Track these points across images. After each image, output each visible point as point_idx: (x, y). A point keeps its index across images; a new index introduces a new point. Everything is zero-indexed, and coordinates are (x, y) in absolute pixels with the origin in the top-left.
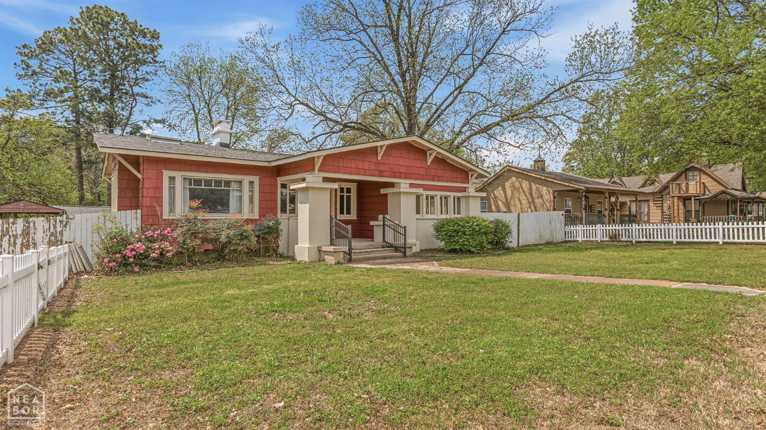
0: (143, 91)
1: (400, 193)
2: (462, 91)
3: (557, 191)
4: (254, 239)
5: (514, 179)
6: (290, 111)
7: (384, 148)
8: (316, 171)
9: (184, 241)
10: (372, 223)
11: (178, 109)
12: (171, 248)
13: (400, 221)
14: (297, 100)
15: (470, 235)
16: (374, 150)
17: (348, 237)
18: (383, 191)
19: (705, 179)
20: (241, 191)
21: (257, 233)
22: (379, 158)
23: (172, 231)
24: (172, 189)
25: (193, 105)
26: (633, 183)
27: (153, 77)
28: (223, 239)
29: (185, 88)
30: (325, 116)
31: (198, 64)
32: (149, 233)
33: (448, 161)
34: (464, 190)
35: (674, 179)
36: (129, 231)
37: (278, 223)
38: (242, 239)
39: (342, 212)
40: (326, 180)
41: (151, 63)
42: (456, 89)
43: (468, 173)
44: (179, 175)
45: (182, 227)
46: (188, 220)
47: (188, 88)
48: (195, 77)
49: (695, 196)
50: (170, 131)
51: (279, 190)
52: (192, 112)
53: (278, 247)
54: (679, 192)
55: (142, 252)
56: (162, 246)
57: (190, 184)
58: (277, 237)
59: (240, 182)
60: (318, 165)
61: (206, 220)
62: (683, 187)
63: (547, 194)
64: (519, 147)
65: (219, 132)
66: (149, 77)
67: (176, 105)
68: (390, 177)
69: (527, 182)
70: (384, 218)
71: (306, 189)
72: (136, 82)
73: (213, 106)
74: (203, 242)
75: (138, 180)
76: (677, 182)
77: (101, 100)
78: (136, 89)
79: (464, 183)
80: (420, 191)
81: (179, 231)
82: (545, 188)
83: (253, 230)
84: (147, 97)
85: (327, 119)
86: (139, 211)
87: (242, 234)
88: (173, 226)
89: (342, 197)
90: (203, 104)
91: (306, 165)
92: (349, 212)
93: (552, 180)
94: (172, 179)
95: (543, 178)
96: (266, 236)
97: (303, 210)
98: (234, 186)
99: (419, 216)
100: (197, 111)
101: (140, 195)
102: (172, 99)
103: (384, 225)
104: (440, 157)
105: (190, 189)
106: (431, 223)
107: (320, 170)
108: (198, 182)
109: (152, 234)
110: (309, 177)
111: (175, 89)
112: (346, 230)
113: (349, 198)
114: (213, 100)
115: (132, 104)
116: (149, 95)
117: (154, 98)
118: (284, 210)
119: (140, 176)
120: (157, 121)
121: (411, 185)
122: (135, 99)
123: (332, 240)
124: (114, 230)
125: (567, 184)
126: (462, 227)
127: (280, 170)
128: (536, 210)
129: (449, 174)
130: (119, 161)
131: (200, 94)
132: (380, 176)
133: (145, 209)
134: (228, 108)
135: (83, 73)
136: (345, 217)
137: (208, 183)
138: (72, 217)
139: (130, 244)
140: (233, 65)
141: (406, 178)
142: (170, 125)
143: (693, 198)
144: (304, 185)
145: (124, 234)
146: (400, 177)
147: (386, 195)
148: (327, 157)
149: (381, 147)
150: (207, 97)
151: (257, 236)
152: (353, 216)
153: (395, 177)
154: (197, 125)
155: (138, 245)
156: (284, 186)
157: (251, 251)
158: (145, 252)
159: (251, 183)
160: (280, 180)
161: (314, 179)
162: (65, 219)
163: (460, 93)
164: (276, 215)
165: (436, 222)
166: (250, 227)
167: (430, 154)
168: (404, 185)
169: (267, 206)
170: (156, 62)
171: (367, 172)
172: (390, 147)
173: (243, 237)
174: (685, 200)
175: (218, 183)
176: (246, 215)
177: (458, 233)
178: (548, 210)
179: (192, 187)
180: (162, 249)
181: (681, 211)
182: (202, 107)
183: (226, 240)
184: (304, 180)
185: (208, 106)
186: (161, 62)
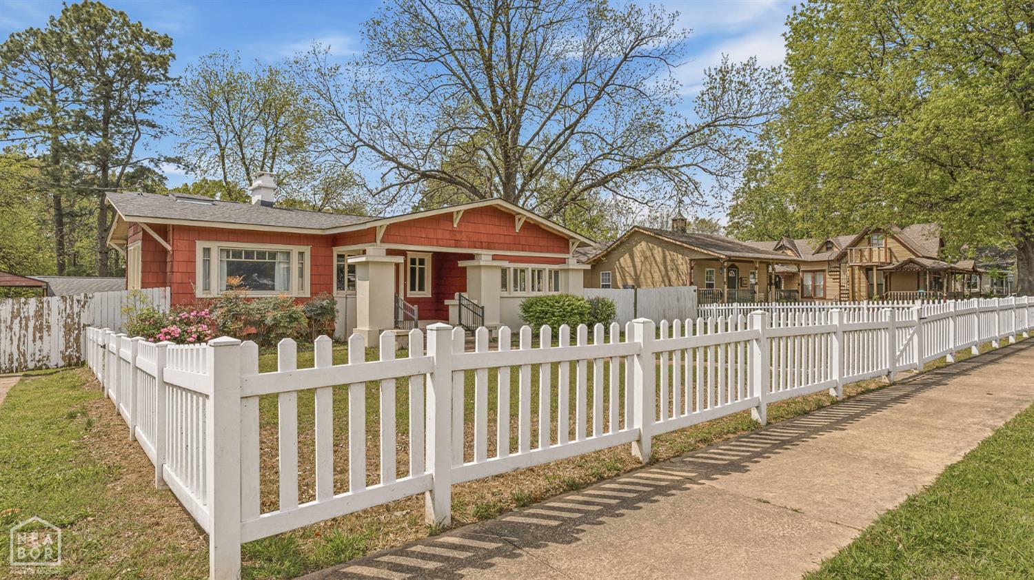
0: (150, 118)
1: (480, 267)
2: (575, 131)
3: (694, 260)
4: (304, 322)
5: (643, 244)
6: (351, 154)
7: (461, 213)
8: (378, 242)
9: (224, 324)
10: (447, 302)
11: (195, 141)
12: (209, 332)
13: (479, 300)
14: (361, 140)
15: (560, 316)
16: (449, 217)
17: (413, 319)
18: (461, 264)
19: (892, 243)
20: (288, 263)
21: (309, 315)
22: (455, 226)
23: (211, 312)
24: (207, 262)
25: (218, 136)
26: (806, 249)
27: (164, 100)
28: (269, 321)
29: (206, 113)
30: (397, 162)
31: (225, 80)
32: (184, 315)
33: (542, 227)
34: (563, 261)
35: (855, 244)
36: (161, 312)
37: (333, 302)
38: (291, 322)
39: (413, 289)
40: (390, 252)
41: (160, 80)
42: (567, 129)
43: (568, 240)
44: (215, 246)
45: (222, 307)
46: (228, 300)
47: (212, 112)
48: (220, 99)
49: (877, 266)
50: (186, 173)
51: (335, 263)
52: (216, 145)
53: (334, 330)
54: (861, 261)
55: (177, 336)
56: (200, 329)
57: (228, 257)
58: (333, 320)
59: (288, 254)
60: (380, 236)
61: (249, 300)
62: (866, 253)
63: (683, 263)
64: (646, 203)
65: (259, 188)
66: (158, 99)
67: (194, 135)
68: (469, 247)
69: (660, 249)
70: (460, 296)
71: (366, 263)
72: (141, 105)
73: (245, 139)
74: (245, 325)
75: (165, 251)
76: (858, 248)
77: (91, 130)
78: (140, 116)
79: (564, 253)
80: (505, 264)
81: (217, 313)
82: (680, 256)
83: (303, 311)
84: (154, 126)
85: (400, 164)
86: (168, 289)
87: (290, 316)
88: (211, 307)
89: (413, 270)
90: (231, 135)
91: (367, 236)
92: (421, 288)
93: (688, 246)
94: (207, 251)
95: (678, 243)
96: (319, 318)
97: (363, 287)
98: (280, 258)
99: (505, 294)
100: (223, 144)
101: (168, 269)
102: (188, 127)
103: (460, 304)
104: (532, 222)
105: (228, 262)
106: (519, 302)
107: (382, 241)
108: (237, 254)
109: (187, 315)
110: (370, 249)
111: (192, 114)
112: (412, 311)
113: (422, 271)
114: (245, 130)
115: (134, 136)
116: (158, 123)
117: (165, 127)
118: (341, 287)
119: (169, 248)
120: (168, 160)
121: (495, 258)
122: (138, 129)
123: (396, 322)
124: (145, 311)
125: (705, 252)
126: (552, 307)
127: (336, 240)
128: (670, 285)
129: (543, 242)
130: (143, 230)
131: (227, 121)
132: (456, 246)
133: (175, 286)
134: (267, 141)
135: (63, 91)
136: (417, 294)
137: (249, 254)
138: (91, 295)
139: (163, 327)
140: (272, 82)
141: (489, 248)
142: (187, 166)
143: (875, 269)
144: (363, 259)
145: (156, 316)
146: (482, 248)
147: (465, 268)
148: (390, 227)
149: (458, 212)
150: (237, 126)
151: (308, 318)
152: (427, 293)
153: (475, 247)
154: (224, 164)
155: (172, 329)
156: (341, 257)
157: (302, 335)
158: (180, 336)
159: (301, 254)
160: (337, 250)
161: (375, 251)
162: (83, 298)
163: (572, 133)
164: (331, 292)
165: (524, 300)
166: (301, 307)
167: (519, 220)
168: (485, 257)
169: (321, 284)
170: (167, 79)
171: (440, 243)
172: (466, 212)
173: (292, 318)
174: (868, 270)
175: (261, 254)
176: (295, 293)
177: (546, 314)
178: (684, 285)
179: (231, 259)
180: (200, 332)
181: (864, 284)
182: (230, 138)
183: (273, 322)
184: (364, 252)
185: (239, 138)
186: (175, 79)
